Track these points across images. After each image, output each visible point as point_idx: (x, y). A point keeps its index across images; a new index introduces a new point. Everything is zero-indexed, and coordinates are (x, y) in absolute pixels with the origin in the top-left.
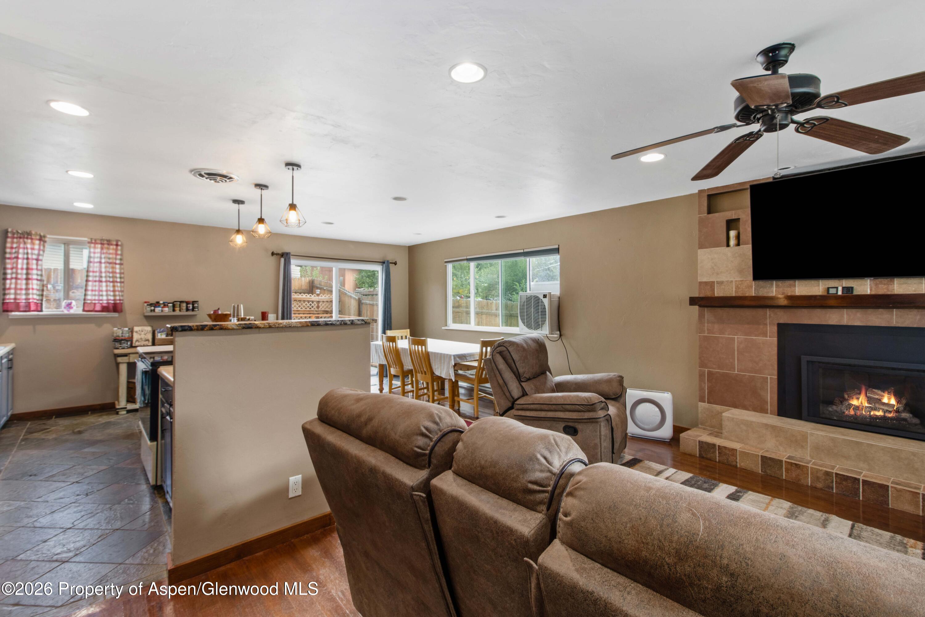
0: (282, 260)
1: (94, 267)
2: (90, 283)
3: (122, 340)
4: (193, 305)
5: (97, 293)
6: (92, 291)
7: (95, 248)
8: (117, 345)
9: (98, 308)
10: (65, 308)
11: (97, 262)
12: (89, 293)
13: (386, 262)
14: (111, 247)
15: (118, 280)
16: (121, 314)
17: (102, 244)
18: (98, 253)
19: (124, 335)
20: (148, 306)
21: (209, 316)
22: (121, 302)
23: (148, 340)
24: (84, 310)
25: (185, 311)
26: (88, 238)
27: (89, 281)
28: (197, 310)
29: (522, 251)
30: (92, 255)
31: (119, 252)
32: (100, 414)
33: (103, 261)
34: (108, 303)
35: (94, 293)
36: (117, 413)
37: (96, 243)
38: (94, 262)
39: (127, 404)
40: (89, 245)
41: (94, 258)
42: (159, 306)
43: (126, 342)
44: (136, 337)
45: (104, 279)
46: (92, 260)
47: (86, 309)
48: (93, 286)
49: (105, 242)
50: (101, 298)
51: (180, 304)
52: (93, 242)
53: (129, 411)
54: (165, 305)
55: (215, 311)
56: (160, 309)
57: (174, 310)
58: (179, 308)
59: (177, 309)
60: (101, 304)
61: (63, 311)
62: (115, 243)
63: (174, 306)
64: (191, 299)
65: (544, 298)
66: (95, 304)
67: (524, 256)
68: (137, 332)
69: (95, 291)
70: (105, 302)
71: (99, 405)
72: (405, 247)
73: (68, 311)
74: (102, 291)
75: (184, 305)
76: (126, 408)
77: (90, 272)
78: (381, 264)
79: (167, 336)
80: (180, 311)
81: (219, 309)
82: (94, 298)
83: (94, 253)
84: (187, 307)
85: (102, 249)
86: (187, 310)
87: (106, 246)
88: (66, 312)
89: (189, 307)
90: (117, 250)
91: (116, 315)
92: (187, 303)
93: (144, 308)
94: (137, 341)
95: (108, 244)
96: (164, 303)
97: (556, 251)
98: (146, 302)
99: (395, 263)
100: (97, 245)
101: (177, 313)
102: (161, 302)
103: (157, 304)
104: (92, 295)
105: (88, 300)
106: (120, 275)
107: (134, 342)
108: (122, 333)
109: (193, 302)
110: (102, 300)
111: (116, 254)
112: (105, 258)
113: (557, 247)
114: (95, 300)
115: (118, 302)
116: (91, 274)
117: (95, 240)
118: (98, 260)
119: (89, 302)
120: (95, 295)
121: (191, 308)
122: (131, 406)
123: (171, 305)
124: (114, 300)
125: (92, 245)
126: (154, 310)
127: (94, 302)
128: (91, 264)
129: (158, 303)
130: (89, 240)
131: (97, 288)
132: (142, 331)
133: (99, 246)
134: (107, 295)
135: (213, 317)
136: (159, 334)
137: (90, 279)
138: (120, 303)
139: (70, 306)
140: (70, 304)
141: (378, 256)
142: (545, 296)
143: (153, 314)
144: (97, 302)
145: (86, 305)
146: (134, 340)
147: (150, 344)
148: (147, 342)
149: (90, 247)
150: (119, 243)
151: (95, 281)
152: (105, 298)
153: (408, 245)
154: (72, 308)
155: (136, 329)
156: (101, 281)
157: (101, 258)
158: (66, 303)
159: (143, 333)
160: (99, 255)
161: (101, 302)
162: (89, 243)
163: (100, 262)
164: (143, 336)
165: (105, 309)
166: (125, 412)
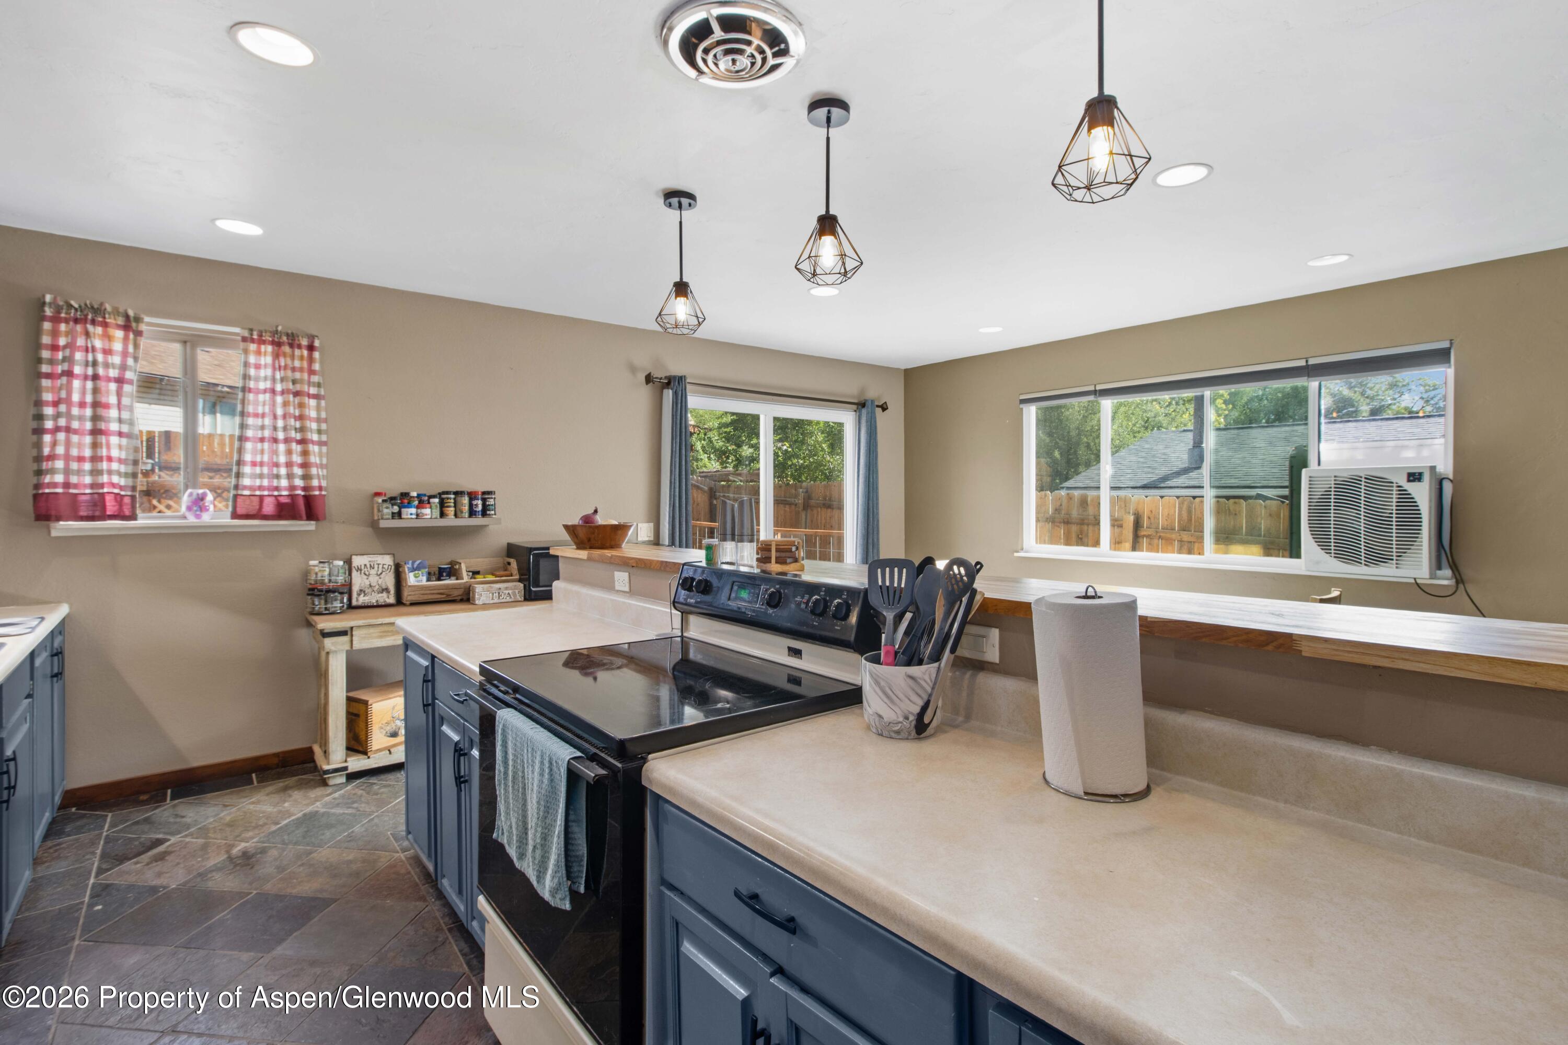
0: (668, 394)
1: (256, 403)
2: (249, 445)
3: (329, 591)
4: (484, 500)
5: (265, 470)
6: (254, 464)
7: (258, 353)
8: (319, 604)
9: (269, 507)
10: (189, 509)
11: (265, 391)
12: (247, 469)
13: (869, 404)
14: (297, 352)
15: (315, 437)
16: (323, 524)
17: (277, 344)
18: (266, 366)
19: (333, 578)
20: (385, 505)
21: (570, 529)
22: (324, 493)
23: (386, 590)
24: (235, 515)
25: (467, 515)
26: (243, 328)
27: (247, 439)
28: (493, 512)
29: (1302, 363)
30: (252, 372)
31: (317, 366)
32: (281, 784)
33: (279, 388)
34: (292, 497)
35: (258, 470)
36: (324, 783)
37: (261, 342)
38: (258, 391)
39: (347, 756)
40: (242, 345)
41: (257, 379)
42: (409, 505)
43: (339, 597)
44: (358, 581)
45: (281, 435)
46: (252, 384)
47: (240, 511)
48: (254, 452)
49: (285, 339)
50: (275, 483)
51: (455, 499)
52: (254, 337)
53: (353, 776)
54: (423, 501)
55: (587, 520)
56: (413, 510)
57: (442, 515)
58: (453, 509)
59: (451, 511)
60: (276, 496)
61: (185, 517)
62: (304, 342)
63: (442, 504)
64: (480, 488)
65: (1409, 481)
66: (261, 498)
67: (1309, 376)
68: (359, 569)
69: (262, 464)
70: (285, 493)
71: (276, 755)
72: (897, 370)
73: (198, 517)
74: (277, 465)
75: (465, 500)
76: (346, 768)
77: (249, 415)
78: (855, 407)
79: (428, 580)
80: (456, 515)
81: (596, 511)
82: (258, 482)
83: (258, 367)
84: (471, 505)
85: (276, 356)
86: (472, 513)
87: (287, 349)
88: (192, 519)
89: (477, 505)
90: (311, 360)
91: (311, 526)
92: (472, 496)
93: (376, 511)
94: (362, 591)
95: (291, 346)
96: (419, 496)
97: (1442, 356)
98: (378, 494)
99: (884, 408)
100: (263, 347)
101: (450, 520)
102: (414, 494)
103: (403, 499)
104: (253, 476)
105: (245, 488)
106: (319, 426)
107: (355, 595)
108: (330, 575)
109: (484, 493)
110: (277, 488)
111: (312, 372)
112: (282, 380)
113: (1445, 345)
114: (261, 488)
115: (317, 493)
116: (250, 421)
117: (260, 335)
118: (268, 385)
119: (247, 493)
120: (261, 476)
121: (480, 508)
122: (357, 763)
123: (437, 500)
124: (305, 489)
125: (253, 347)
126: (399, 515)
127: (258, 493)
128: (251, 396)
129: (405, 495)
130: (246, 334)
131: (266, 458)
132: (372, 567)
133: (270, 348)
134: (290, 476)
135: (582, 534)
136: (411, 575)
137: (250, 433)
138: (320, 495)
139: (201, 503)
140: (202, 498)
141: (850, 388)
142: (1415, 477)
143: (396, 523)
144: (266, 493)
145: (239, 500)
146: (355, 589)
147: (392, 600)
148: (385, 594)
149: (246, 351)
150: (317, 343)
151: (262, 440)
152: (284, 483)
153: (903, 367)
154: (203, 509)
155: (357, 561)
156: (275, 440)
157: (274, 380)
158: (191, 495)
159: (373, 572)
160: (269, 372)
161: (276, 493)
162: (244, 339)
163: (273, 391)
164: (374, 580)
165: (286, 510)
166: (343, 780)
